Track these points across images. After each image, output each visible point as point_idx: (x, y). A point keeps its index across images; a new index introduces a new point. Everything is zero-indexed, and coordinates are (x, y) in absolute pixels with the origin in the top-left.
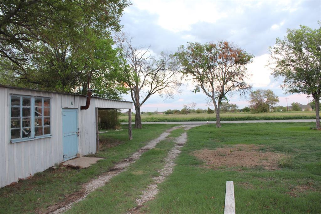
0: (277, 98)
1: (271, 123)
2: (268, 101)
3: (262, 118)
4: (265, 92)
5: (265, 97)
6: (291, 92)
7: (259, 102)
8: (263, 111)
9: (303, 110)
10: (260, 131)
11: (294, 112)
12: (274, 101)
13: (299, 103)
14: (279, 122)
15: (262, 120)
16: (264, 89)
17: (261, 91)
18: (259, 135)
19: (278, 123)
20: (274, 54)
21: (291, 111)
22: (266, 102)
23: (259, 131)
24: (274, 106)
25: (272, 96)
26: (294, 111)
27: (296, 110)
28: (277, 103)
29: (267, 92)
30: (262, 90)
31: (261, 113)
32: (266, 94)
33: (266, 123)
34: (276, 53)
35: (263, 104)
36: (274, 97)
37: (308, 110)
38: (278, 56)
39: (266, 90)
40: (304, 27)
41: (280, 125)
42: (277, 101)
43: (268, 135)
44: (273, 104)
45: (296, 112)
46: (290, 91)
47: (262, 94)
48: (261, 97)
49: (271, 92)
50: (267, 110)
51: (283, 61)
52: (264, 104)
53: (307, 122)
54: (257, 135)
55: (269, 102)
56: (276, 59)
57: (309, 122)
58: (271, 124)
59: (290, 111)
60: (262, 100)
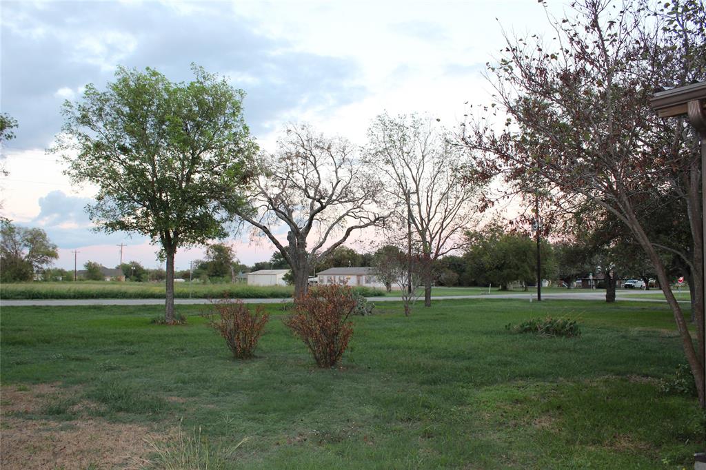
0: (53, 248)
1: (47, 306)
2: (32, 255)
3: (18, 295)
4: (26, 232)
5: (25, 245)
6: (110, 228)
7: (8, 255)
8: (18, 279)
9: (108, 279)
10: (24, 333)
11: (90, 283)
12: (47, 255)
13: (99, 263)
14: (65, 304)
15: (18, 299)
16: (24, 226)
17: (16, 230)
18: (22, 343)
19: (65, 306)
20: (75, 123)
21: (83, 280)
22: (27, 257)
23: (20, 330)
24: (45, 266)
25: (43, 245)
26: (90, 281)
27: (95, 279)
28: (54, 260)
29: (31, 234)
30: (19, 228)
31: (13, 283)
32: (30, 237)
33: (34, 306)
34: (82, 123)
35: (18, 262)
36: (47, 247)
37: (119, 280)
38: (86, 130)
39: (30, 228)
40: (155, 74)
41: (70, 312)
42: (54, 255)
43: (49, 343)
44: (43, 262)
45: (94, 283)
46: (107, 225)
47: (18, 238)
48: (15, 243)
49: (41, 234)
50: (28, 277)
51: (98, 146)
52: (23, 261)
53: (134, 306)
54: (14, 344)
55: (33, 257)
56: (80, 138)
57: (138, 306)
58: (47, 309)
59: (80, 280)
60: (16, 252)
